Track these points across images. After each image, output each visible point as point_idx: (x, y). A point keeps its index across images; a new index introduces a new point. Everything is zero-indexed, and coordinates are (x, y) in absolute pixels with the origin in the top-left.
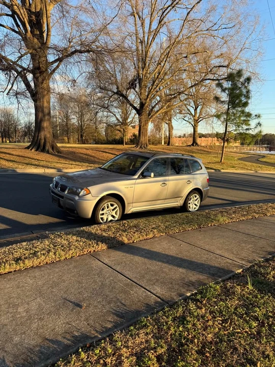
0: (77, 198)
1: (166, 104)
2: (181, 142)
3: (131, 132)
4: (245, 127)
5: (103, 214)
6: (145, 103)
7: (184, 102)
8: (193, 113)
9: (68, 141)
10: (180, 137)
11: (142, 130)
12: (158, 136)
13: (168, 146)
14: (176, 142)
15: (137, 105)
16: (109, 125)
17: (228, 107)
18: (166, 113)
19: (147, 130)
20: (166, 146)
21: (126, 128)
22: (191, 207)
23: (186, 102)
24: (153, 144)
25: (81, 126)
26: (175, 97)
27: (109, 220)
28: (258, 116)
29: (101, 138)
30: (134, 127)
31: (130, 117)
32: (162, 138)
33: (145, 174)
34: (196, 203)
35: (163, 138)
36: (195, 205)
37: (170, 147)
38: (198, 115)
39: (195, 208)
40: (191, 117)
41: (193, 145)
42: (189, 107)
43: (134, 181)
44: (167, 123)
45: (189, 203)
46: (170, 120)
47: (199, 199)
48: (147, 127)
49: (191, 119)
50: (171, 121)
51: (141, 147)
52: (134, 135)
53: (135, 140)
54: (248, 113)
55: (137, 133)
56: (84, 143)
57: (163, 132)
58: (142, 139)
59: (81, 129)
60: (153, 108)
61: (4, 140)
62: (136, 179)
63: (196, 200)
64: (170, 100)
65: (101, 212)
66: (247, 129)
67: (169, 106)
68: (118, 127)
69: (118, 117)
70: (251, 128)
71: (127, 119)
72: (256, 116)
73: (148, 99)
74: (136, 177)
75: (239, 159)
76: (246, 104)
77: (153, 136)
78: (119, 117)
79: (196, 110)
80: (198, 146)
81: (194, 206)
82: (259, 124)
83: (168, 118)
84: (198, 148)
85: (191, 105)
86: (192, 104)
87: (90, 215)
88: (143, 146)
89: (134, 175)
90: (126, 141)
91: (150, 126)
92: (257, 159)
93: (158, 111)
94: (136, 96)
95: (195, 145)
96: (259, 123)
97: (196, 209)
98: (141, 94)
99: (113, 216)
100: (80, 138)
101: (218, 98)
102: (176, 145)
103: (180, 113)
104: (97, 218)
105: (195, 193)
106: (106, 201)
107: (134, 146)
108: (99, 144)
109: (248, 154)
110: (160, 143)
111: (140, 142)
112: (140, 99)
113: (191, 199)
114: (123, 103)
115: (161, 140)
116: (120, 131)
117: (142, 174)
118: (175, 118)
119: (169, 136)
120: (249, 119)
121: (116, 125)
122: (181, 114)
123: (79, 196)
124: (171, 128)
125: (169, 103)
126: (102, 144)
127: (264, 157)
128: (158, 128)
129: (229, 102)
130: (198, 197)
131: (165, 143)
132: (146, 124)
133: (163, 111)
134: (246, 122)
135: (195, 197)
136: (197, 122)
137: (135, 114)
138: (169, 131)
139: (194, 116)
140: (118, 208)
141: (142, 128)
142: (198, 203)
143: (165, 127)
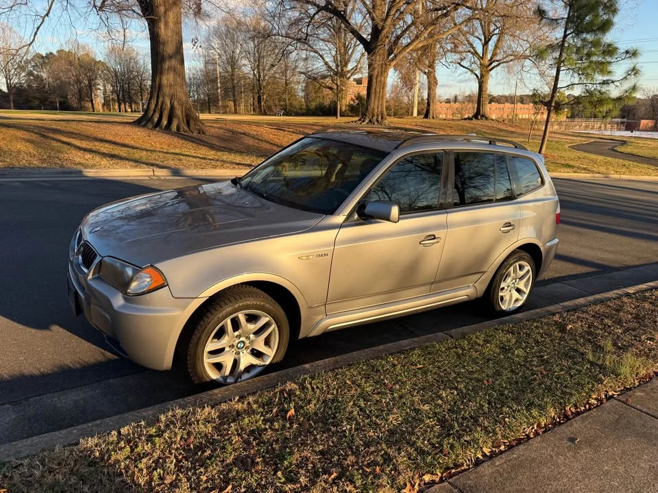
0: (118, 301)
1: (426, 29)
2: (450, 112)
3: (353, 90)
4: (599, 78)
5: (219, 351)
6: (383, 28)
7: (463, 26)
8: (480, 51)
9: (235, 109)
10: (448, 101)
11: (374, 84)
12: (405, 99)
13: (425, 120)
14: (442, 112)
15: (366, 34)
16: (309, 77)
17: (565, 31)
18: (425, 49)
19: (384, 86)
20: (421, 119)
21: (343, 83)
22: (507, 298)
23: (466, 29)
24: (395, 115)
25: (259, 80)
26: (445, 15)
27: (242, 366)
28: (633, 54)
29: (295, 103)
30: (359, 82)
31: (352, 60)
32: (413, 103)
33: (369, 209)
34: (521, 286)
35: (416, 103)
36: (518, 290)
37: (430, 120)
38: (489, 56)
39: (517, 300)
40: (476, 59)
41: (475, 117)
42: (471, 39)
43: (331, 234)
44: (425, 73)
45: (503, 289)
46: (431, 66)
47: (531, 273)
48: (386, 78)
49: (475, 63)
50: (433, 68)
51: (370, 121)
52: (359, 97)
53: (360, 108)
54: (609, 45)
55: (364, 93)
56: (265, 114)
57: (417, 92)
58: (374, 105)
59: (257, 87)
60: (398, 38)
61: (123, 106)
62: (341, 226)
63: (521, 278)
64: (434, 23)
65: (211, 345)
66: (605, 83)
67: (431, 35)
68: (328, 81)
69: (327, 60)
70: (614, 78)
71: (346, 65)
72: (627, 52)
73: (389, 20)
74: (339, 219)
75: (573, 147)
76: (606, 26)
77: (397, 99)
78: (329, 59)
79: (486, 43)
80: (486, 118)
81: (516, 295)
82: (635, 71)
83: (427, 62)
84: (486, 123)
85: (476, 34)
86: (479, 32)
87: (167, 360)
88: (375, 118)
89: (332, 211)
90: (344, 108)
91: (392, 78)
92: (612, 149)
93: (409, 44)
94: (365, 17)
95: (479, 117)
96: (634, 69)
97: (520, 304)
98: (374, 7)
99: (257, 354)
100: (256, 103)
101: (544, 12)
102: (441, 116)
103: (454, 50)
104: (194, 367)
105: (521, 259)
106: (229, 309)
107: (357, 119)
108: (291, 115)
109: (588, 136)
110: (408, 112)
111: (370, 110)
112: (373, 19)
113: (508, 275)
114: (338, 31)
115: (413, 108)
116: (331, 89)
117: (361, 208)
118: (443, 61)
119: (428, 99)
120: (609, 59)
121: (324, 77)
122: (455, 52)
123: (125, 294)
124: (432, 83)
125: (432, 27)
126: (297, 114)
127: (624, 143)
128: (408, 82)
129: (569, 20)
130: (527, 268)
131: (419, 113)
132: (384, 71)
133: (420, 45)
134: (602, 67)
135: (521, 267)
136: (486, 69)
137: (363, 55)
138: (429, 89)
139: (482, 58)
140: (274, 326)
141: (374, 82)
142: (526, 286)
143: (421, 79)
